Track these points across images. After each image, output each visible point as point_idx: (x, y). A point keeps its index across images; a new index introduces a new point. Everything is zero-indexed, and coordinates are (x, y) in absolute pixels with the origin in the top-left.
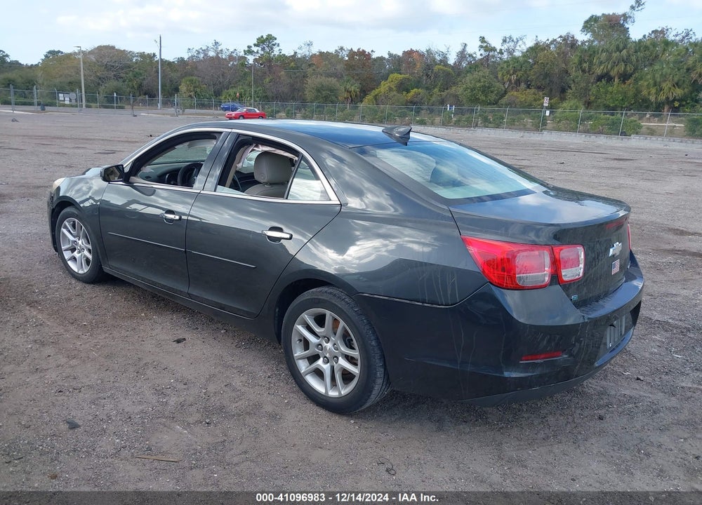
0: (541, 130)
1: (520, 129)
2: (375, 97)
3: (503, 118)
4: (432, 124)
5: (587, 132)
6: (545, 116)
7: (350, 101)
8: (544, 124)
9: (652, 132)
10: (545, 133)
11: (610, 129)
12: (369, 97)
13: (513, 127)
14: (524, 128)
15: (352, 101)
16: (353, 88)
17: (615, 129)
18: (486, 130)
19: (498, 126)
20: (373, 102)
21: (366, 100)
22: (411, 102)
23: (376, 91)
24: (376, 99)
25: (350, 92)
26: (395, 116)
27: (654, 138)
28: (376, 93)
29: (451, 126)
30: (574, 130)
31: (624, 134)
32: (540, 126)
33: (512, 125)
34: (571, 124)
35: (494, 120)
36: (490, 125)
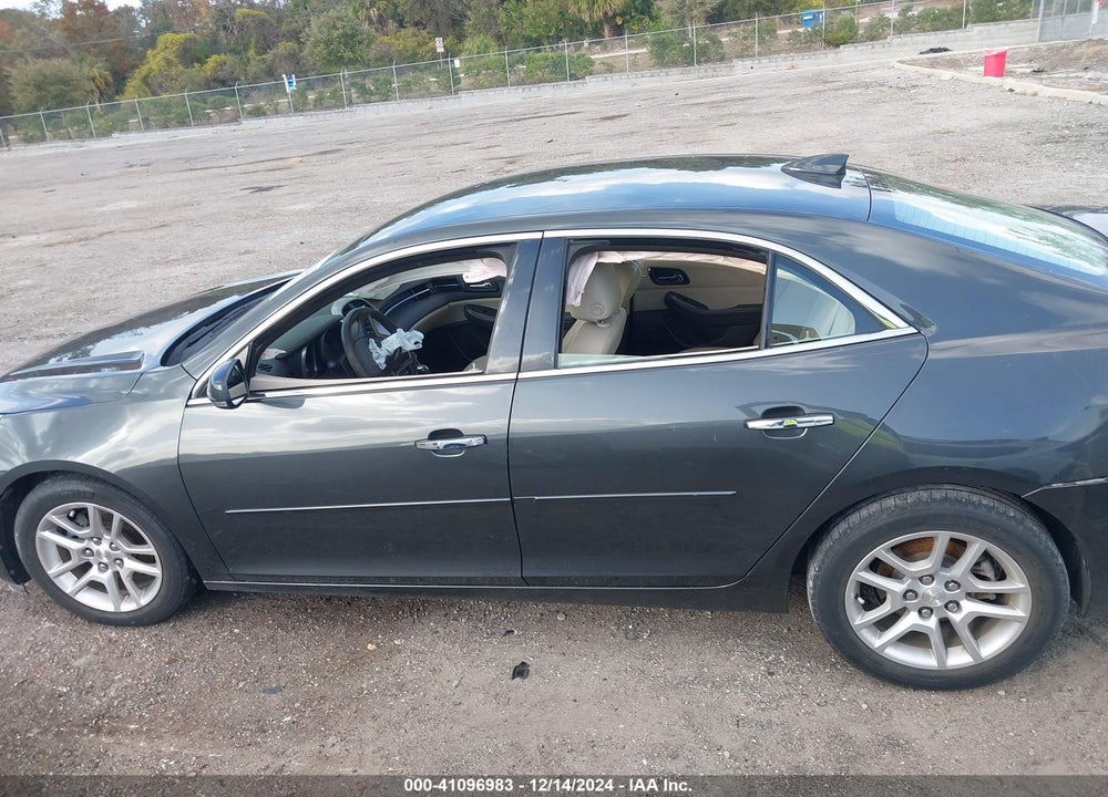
0: (456, 92)
1: (422, 97)
2: (145, 80)
3: (391, 83)
4: (277, 112)
5: (521, 83)
6: (454, 69)
7: (97, 95)
8: (457, 81)
9: (610, 68)
10: (463, 95)
11: (552, 72)
12: (133, 83)
13: (410, 94)
14: (428, 94)
15: (101, 93)
16: (95, 72)
17: (561, 72)
18: (370, 107)
19: (386, 98)
20: (145, 92)
21: (131, 89)
22: (215, 80)
23: (144, 70)
24: (147, 84)
25: (93, 79)
26: (205, 109)
27: (616, 77)
28: (144, 73)
29: (310, 110)
30: (503, 83)
31: (573, 77)
32: (451, 86)
33: (407, 92)
34: (495, 74)
35: (377, 89)
36: (373, 98)
